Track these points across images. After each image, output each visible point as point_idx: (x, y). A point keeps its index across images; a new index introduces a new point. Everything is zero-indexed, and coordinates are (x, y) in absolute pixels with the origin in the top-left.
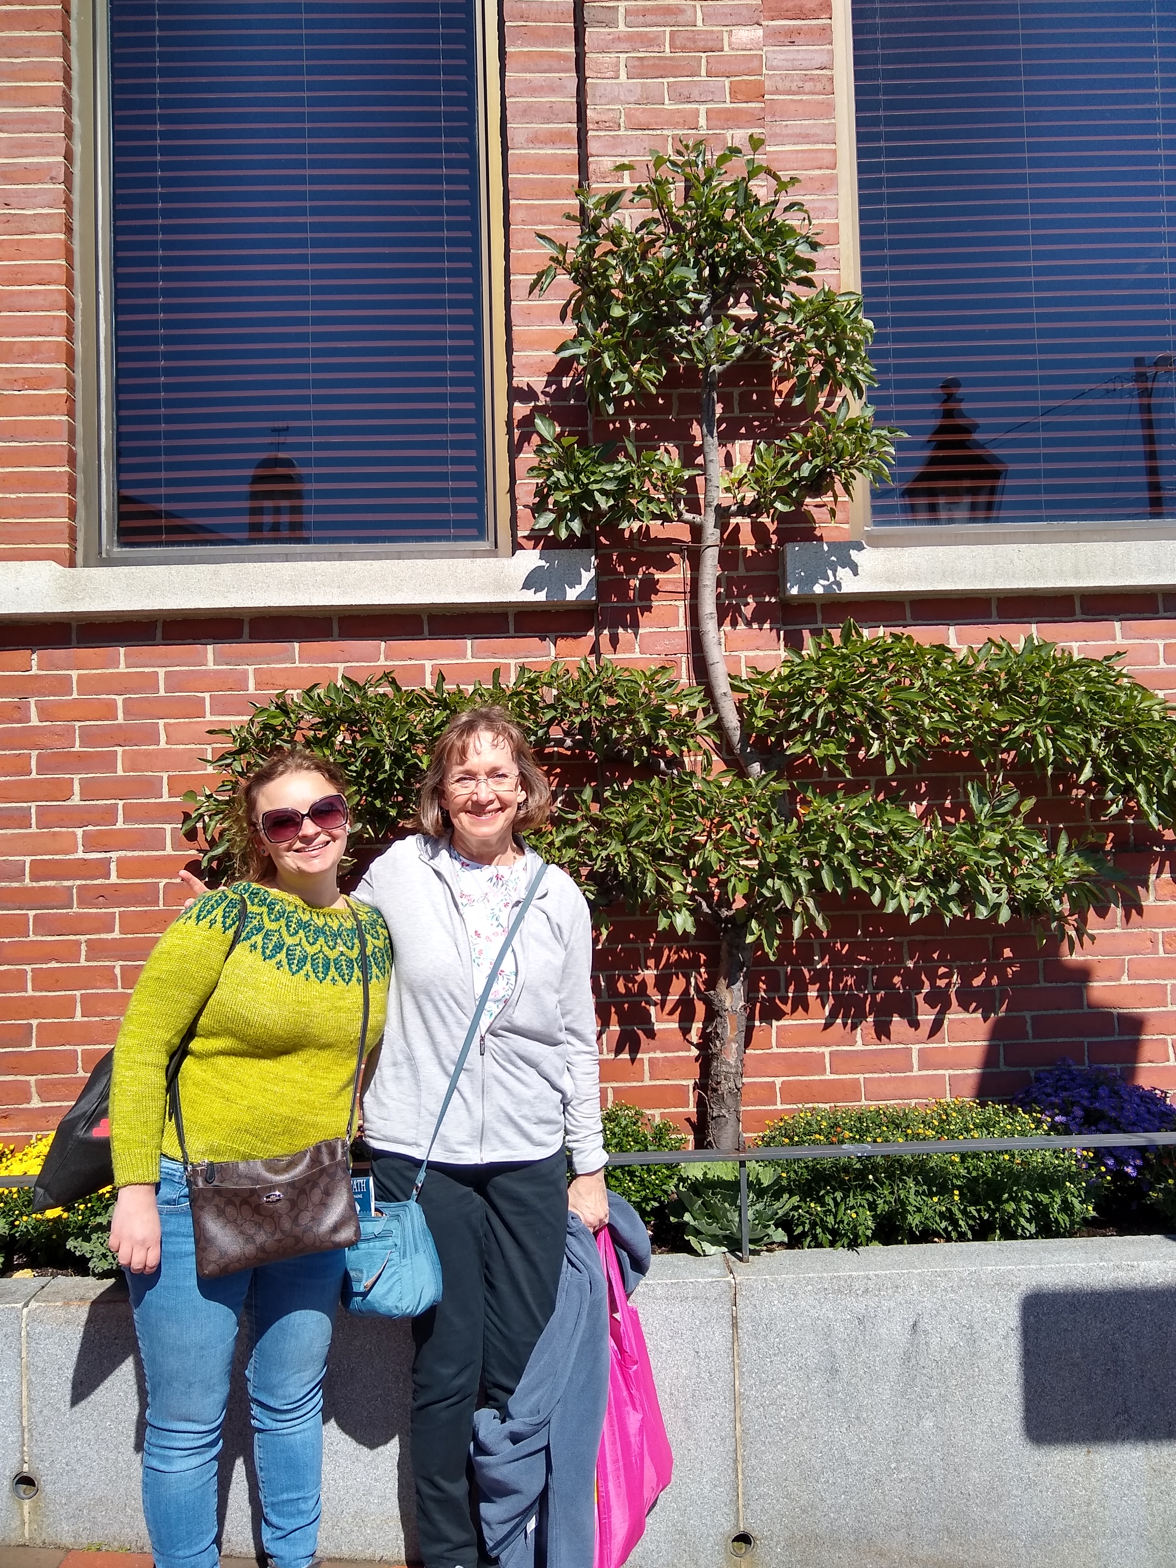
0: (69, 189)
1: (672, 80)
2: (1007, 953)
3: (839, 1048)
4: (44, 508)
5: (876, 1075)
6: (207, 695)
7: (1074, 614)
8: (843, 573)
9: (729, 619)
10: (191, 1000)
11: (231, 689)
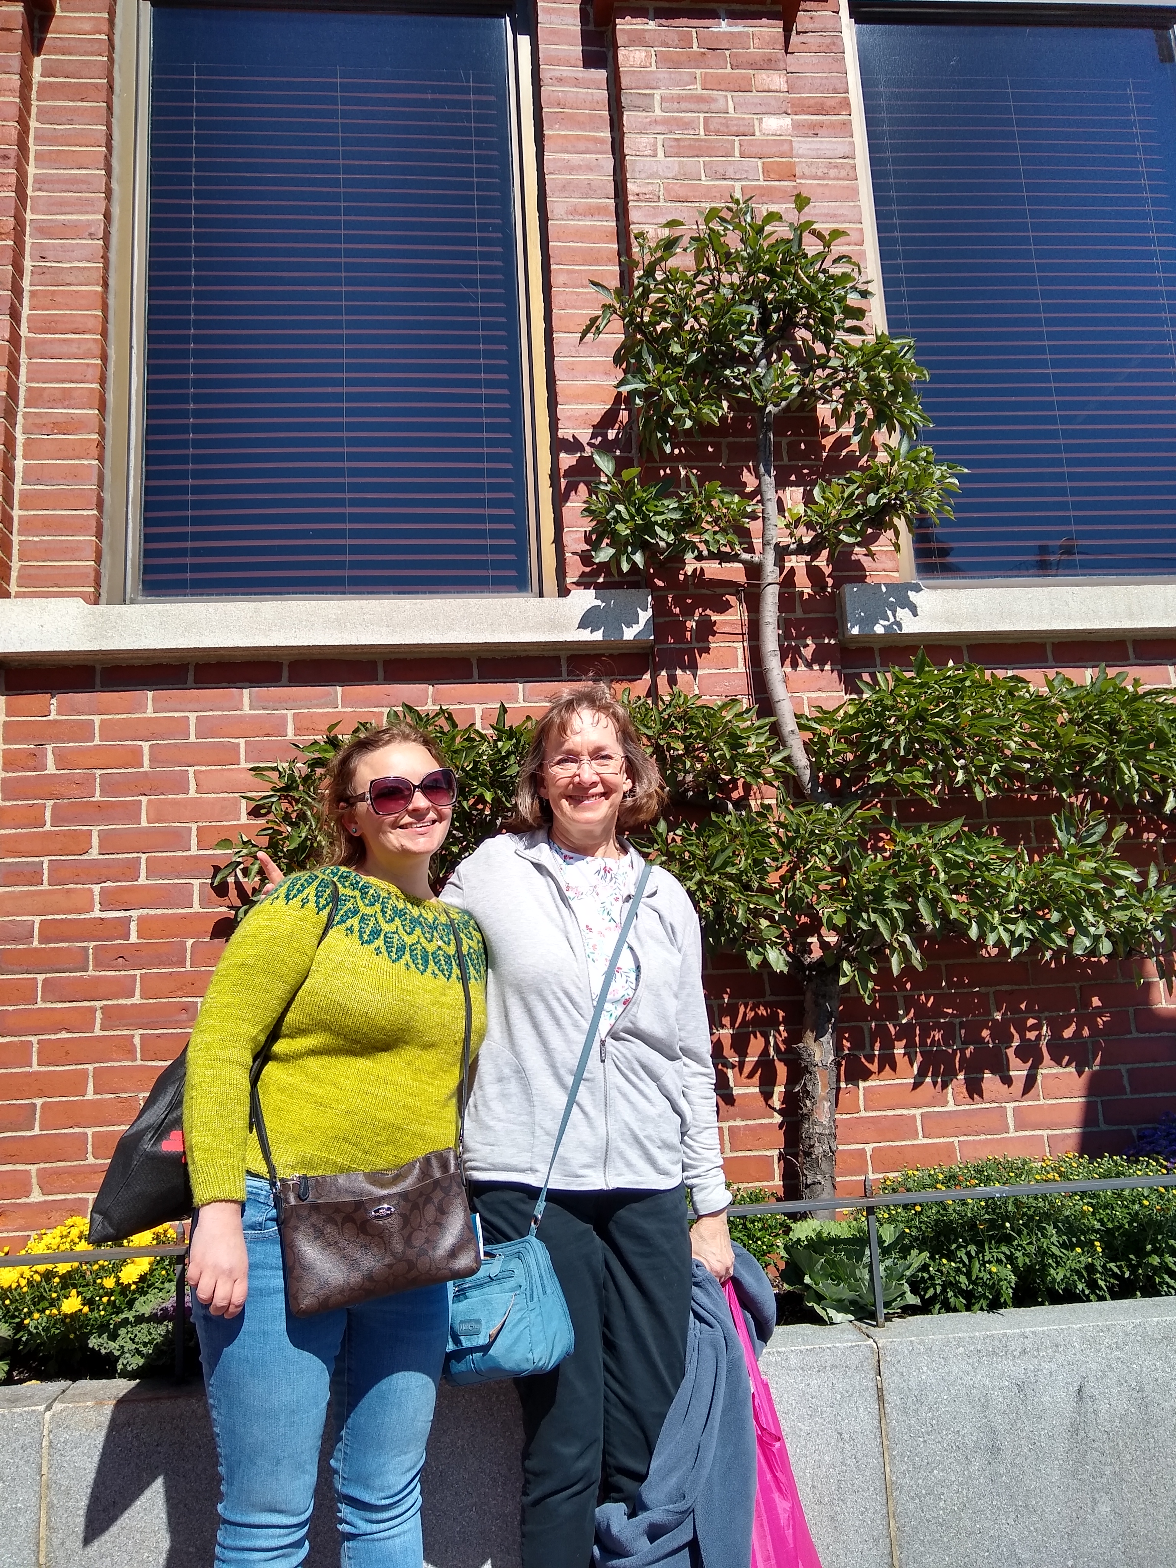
0: (106, 247)
1: (707, 159)
2: (1096, 1002)
3: (931, 1109)
4: (70, 552)
5: (971, 1138)
6: (242, 741)
7: (1128, 659)
8: (903, 614)
9: (789, 660)
10: (281, 990)
11: (268, 735)
